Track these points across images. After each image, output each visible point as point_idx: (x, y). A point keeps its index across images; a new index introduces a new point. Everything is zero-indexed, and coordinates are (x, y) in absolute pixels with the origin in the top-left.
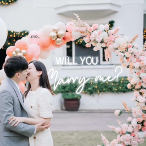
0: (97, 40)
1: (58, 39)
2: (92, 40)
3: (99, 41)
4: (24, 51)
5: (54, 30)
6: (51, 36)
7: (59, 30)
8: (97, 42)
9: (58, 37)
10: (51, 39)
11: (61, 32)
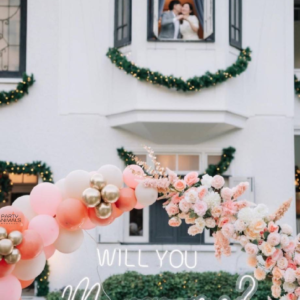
0: (196, 211)
1: (103, 206)
2: (185, 209)
3: (201, 212)
4: (15, 235)
5: (92, 183)
6: (85, 198)
7: (105, 183)
8: (196, 216)
9: (102, 201)
10: (85, 206)
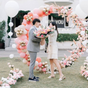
0: (63, 13)
1: (46, 12)
2: (61, 13)
3: (64, 13)
4: (31, 17)
5: (44, 8)
6: (43, 11)
7: (47, 8)
8: (63, 14)
9: (46, 11)
10: (43, 12)
11: (48, 9)
